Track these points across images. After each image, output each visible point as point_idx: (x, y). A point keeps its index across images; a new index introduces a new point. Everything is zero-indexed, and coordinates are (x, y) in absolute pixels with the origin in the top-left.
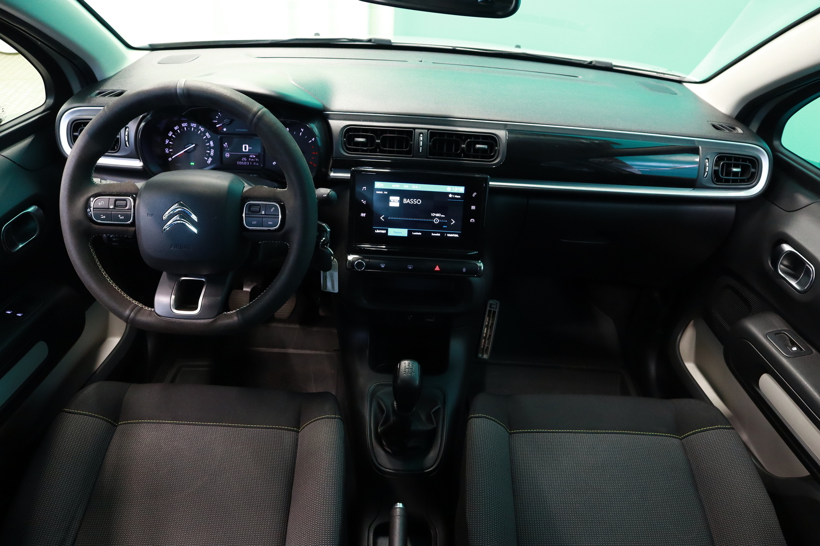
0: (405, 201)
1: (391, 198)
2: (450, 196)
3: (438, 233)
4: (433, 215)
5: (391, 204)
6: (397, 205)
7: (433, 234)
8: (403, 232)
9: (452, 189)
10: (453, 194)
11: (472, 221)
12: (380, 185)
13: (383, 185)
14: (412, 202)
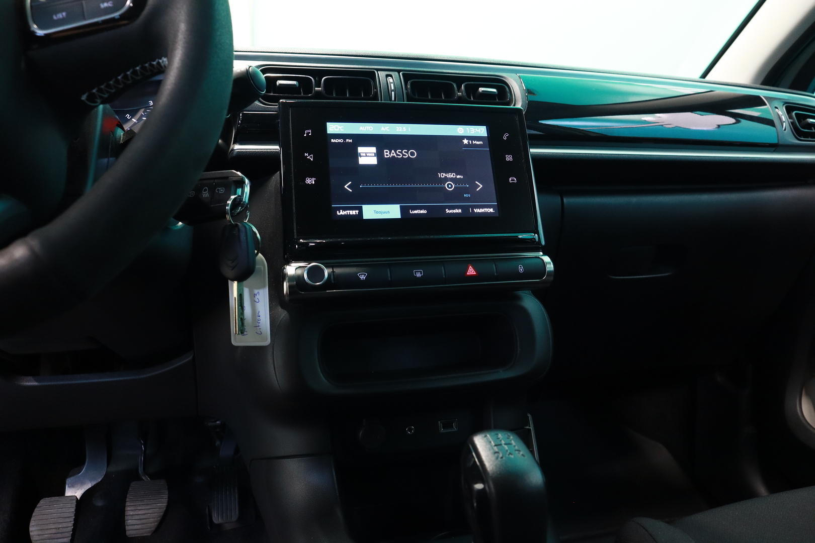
0: (387, 154)
1: (361, 150)
2: (466, 141)
3: (458, 207)
4: (442, 175)
5: (362, 161)
6: (373, 161)
7: (448, 211)
8: (392, 211)
9: (465, 130)
10: (468, 138)
11: (512, 180)
12: (337, 128)
13: (342, 128)
14: (400, 155)
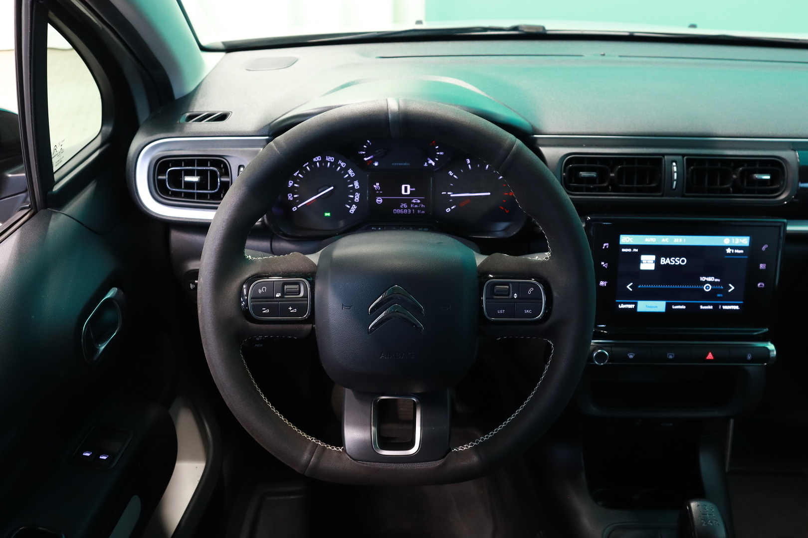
0: (664, 261)
1: (644, 258)
2: (729, 251)
3: (710, 304)
4: (703, 279)
5: (643, 267)
6: (652, 267)
7: (702, 307)
8: (659, 306)
9: (731, 241)
10: (732, 247)
11: (760, 285)
12: (627, 239)
13: (632, 240)
14: (672, 262)
